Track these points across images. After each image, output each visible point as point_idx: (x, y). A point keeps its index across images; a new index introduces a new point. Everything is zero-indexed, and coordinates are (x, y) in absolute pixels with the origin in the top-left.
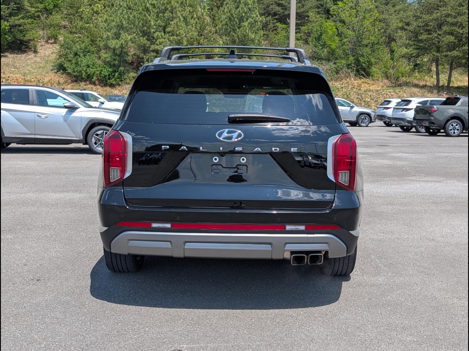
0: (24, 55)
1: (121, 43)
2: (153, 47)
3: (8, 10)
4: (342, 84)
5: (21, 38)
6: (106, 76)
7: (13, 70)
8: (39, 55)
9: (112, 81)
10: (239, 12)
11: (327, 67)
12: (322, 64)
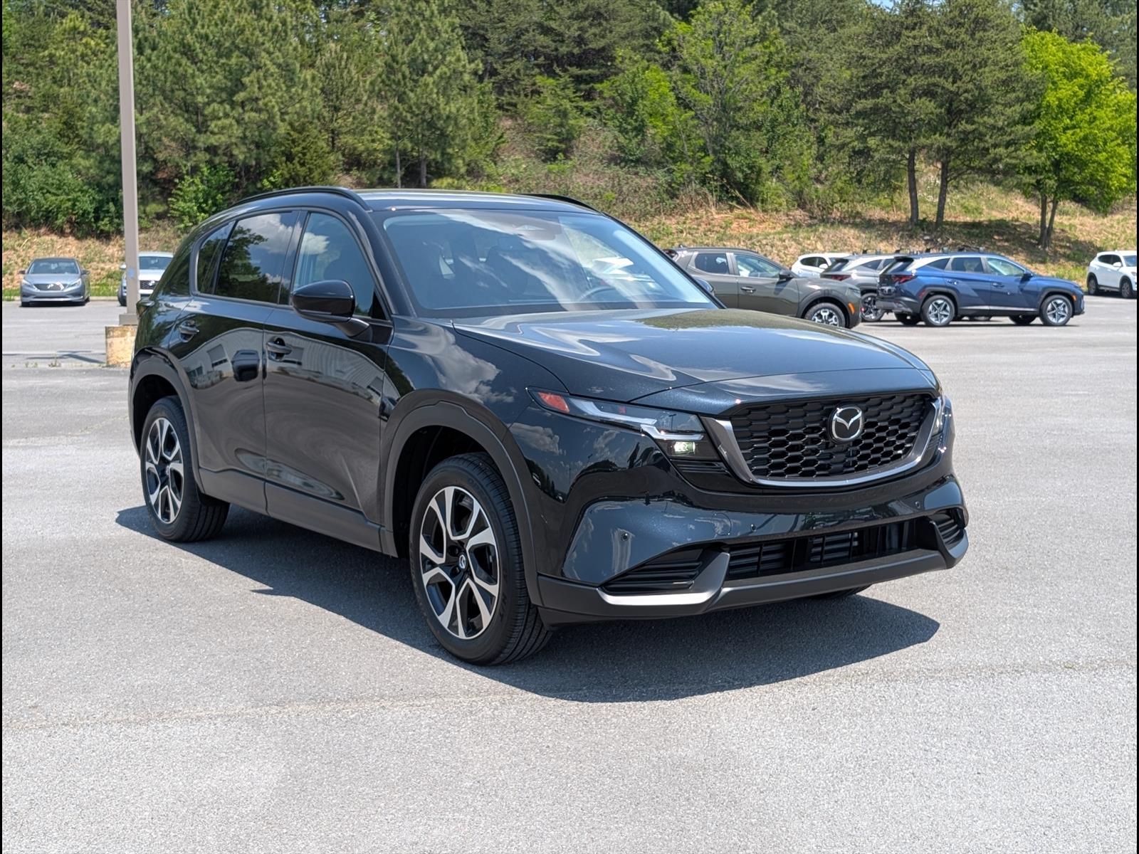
2: (202, 141)
4: (684, 223)
6: (85, 213)
9: (104, 224)
10: (415, 50)
11: (649, 180)
12: (636, 174)
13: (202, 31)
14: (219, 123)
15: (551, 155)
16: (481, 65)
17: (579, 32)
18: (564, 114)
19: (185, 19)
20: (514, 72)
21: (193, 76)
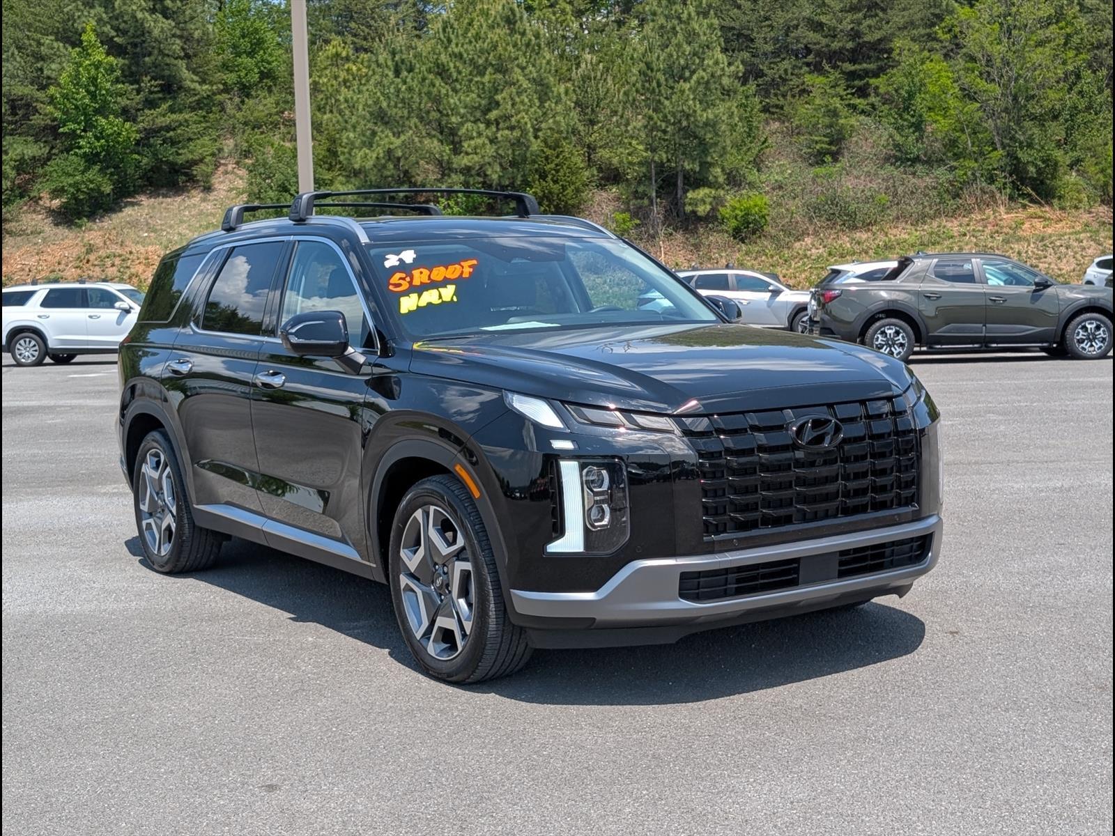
0: (179, 199)
1: (374, 156)
2: (457, 162)
3: (138, 95)
5: (171, 158)
7: (146, 234)
8: (212, 196)
11: (927, 179)
12: (914, 174)
13: (456, 50)
14: (472, 142)
15: (818, 158)
16: (741, 67)
17: (852, 26)
18: (834, 113)
19: (440, 39)
20: (782, 72)
21: (447, 95)
